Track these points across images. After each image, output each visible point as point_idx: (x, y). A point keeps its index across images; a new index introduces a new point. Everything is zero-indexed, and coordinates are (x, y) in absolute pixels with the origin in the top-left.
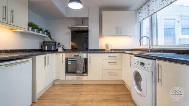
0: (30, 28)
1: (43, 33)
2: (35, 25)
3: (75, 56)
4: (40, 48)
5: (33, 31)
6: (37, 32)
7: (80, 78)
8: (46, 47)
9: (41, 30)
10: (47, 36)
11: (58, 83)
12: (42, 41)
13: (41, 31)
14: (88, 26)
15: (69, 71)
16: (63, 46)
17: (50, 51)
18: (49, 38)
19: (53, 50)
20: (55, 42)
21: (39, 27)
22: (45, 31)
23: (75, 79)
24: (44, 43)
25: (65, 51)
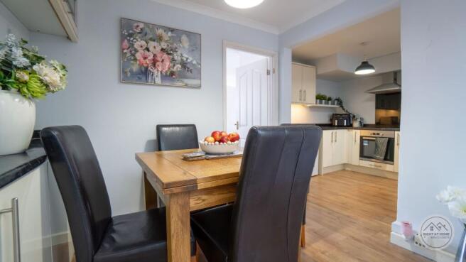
0: (318, 101)
1: (333, 104)
2: (322, 96)
3: (374, 134)
4: (329, 123)
5: (321, 103)
6: (325, 104)
7: (380, 167)
8: (336, 121)
9: (330, 99)
10: (338, 106)
11: (349, 169)
12: (331, 113)
13: (330, 102)
14: (400, 86)
15: (365, 154)
16: (362, 119)
17: (341, 126)
18: (341, 109)
19: (345, 124)
20: (349, 115)
21: (328, 96)
22: (336, 99)
23: (373, 167)
24: (334, 116)
25: (364, 126)
